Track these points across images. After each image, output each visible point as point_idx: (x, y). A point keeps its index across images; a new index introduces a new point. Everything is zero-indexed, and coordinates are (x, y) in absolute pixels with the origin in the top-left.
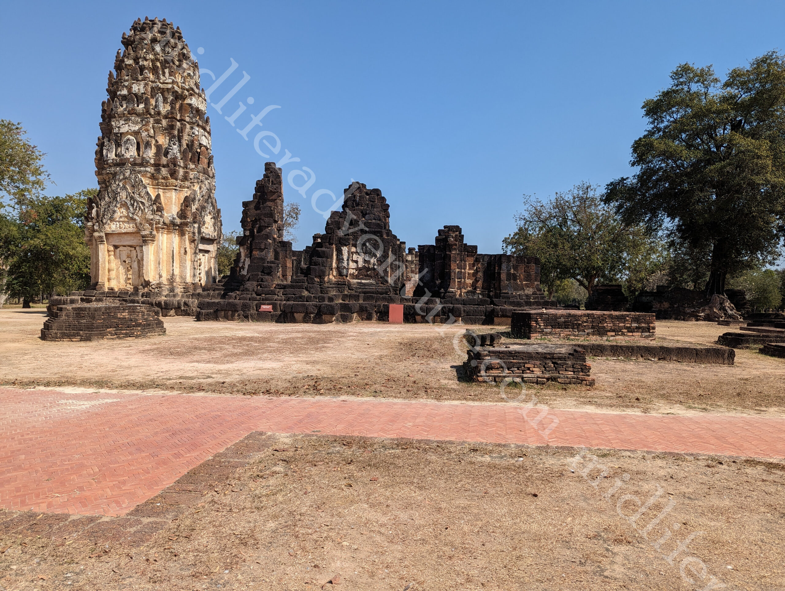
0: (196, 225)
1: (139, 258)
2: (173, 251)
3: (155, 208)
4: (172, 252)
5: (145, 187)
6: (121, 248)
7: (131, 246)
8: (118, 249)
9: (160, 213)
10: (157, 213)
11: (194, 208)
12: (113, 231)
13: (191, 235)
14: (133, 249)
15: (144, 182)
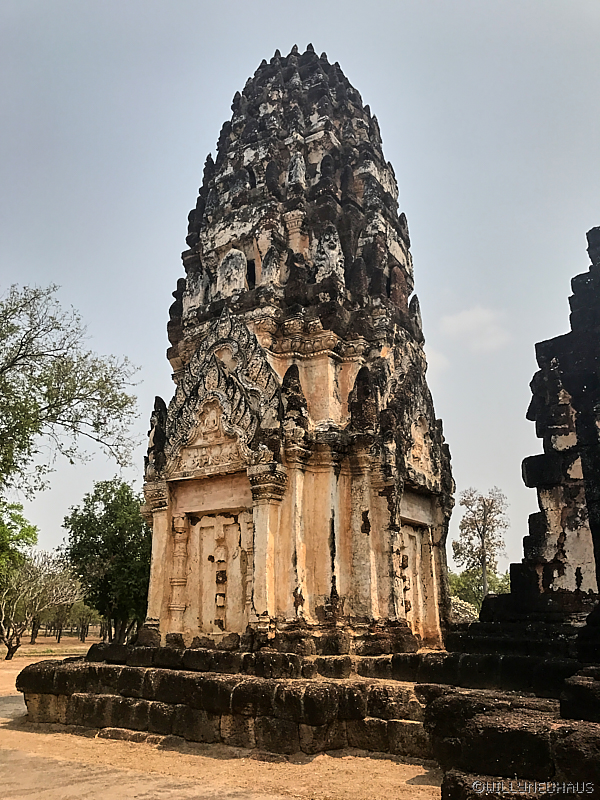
0: (392, 446)
1: (245, 546)
2: (332, 522)
3: (285, 402)
4: (329, 525)
5: (263, 354)
6: (205, 522)
7: (226, 514)
8: (198, 525)
9: (296, 415)
10: (289, 414)
11: (383, 401)
12: (184, 475)
13: (379, 473)
14: (231, 521)
15: (260, 343)
